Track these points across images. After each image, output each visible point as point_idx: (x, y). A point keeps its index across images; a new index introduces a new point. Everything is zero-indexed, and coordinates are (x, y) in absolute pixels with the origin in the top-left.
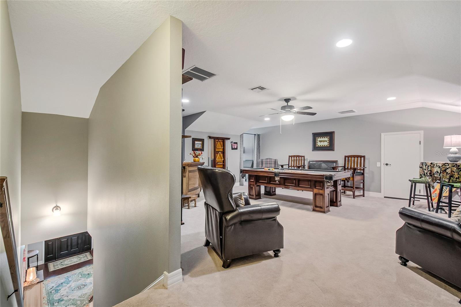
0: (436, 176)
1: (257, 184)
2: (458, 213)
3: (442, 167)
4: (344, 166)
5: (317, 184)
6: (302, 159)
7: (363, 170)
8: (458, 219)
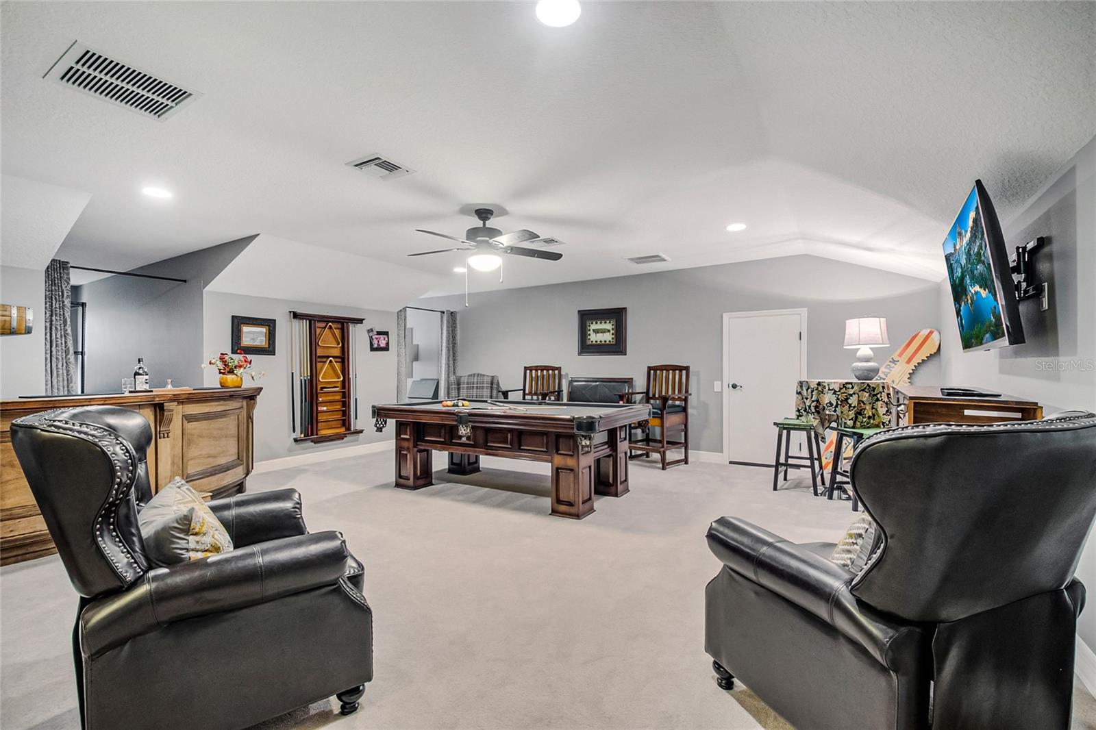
0: (827, 412)
1: (417, 445)
2: (851, 541)
3: (839, 391)
4: (645, 391)
5: (562, 442)
6: (554, 375)
7: (686, 400)
8: (850, 559)
